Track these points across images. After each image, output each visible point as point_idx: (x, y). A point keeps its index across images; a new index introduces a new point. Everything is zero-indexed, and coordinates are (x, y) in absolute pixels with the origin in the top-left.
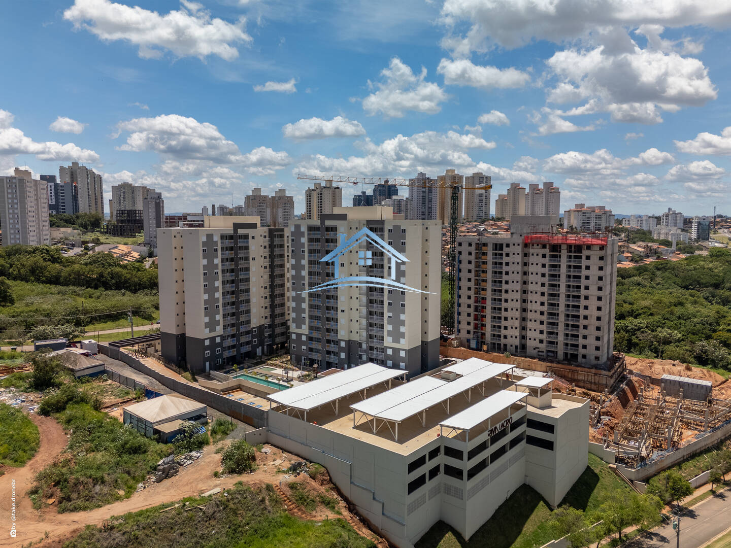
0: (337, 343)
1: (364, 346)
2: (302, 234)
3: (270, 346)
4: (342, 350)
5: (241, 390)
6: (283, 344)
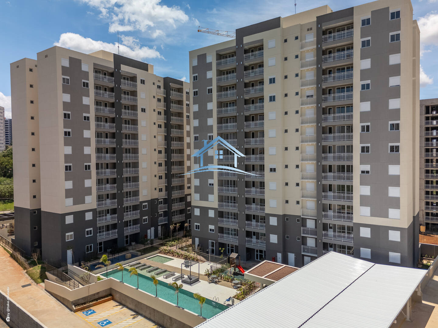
0: (264, 219)
1: (310, 224)
2: (209, 67)
3: (166, 227)
4: (272, 230)
5: (113, 299)
6: (183, 223)
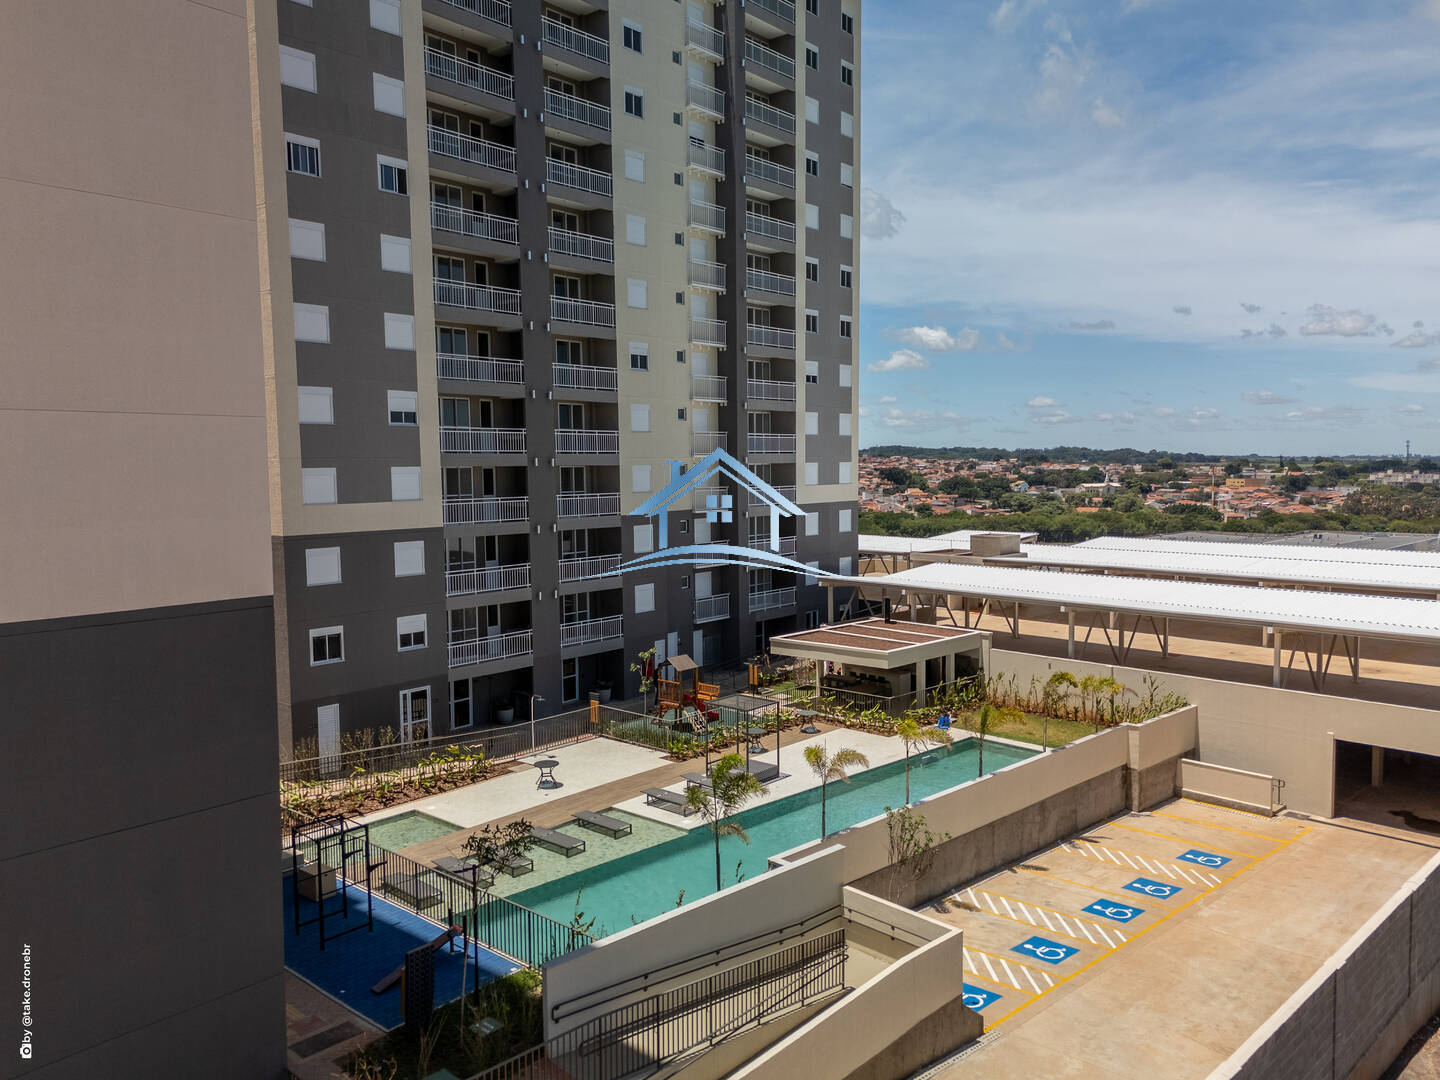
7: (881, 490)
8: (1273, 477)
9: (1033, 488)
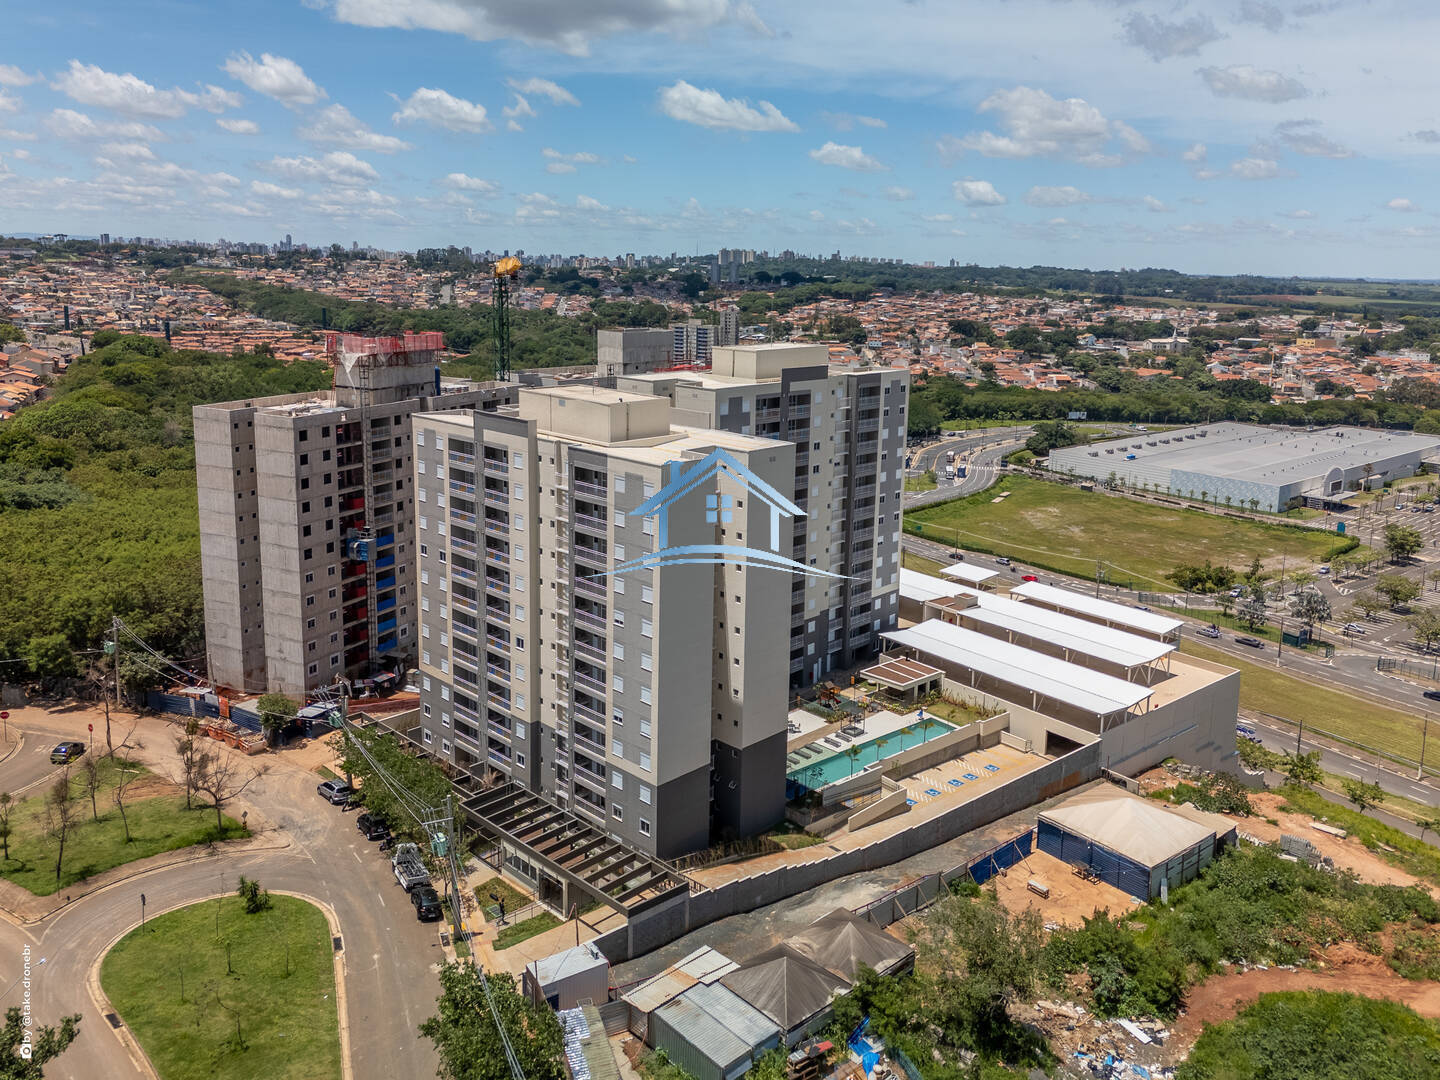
7: (949, 340)
8: (1347, 336)
9: (1101, 340)
